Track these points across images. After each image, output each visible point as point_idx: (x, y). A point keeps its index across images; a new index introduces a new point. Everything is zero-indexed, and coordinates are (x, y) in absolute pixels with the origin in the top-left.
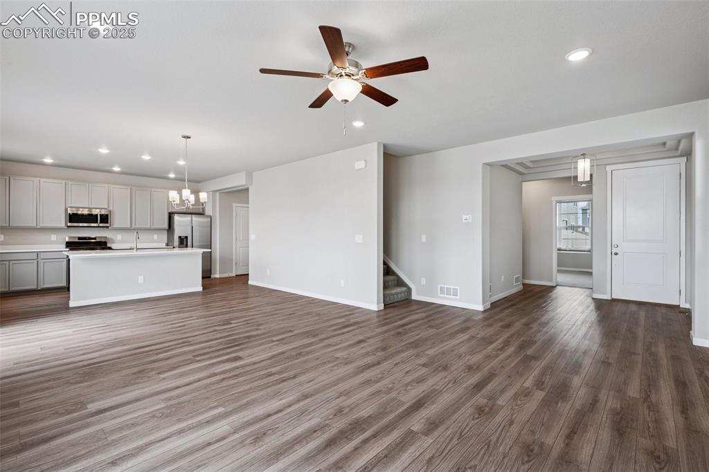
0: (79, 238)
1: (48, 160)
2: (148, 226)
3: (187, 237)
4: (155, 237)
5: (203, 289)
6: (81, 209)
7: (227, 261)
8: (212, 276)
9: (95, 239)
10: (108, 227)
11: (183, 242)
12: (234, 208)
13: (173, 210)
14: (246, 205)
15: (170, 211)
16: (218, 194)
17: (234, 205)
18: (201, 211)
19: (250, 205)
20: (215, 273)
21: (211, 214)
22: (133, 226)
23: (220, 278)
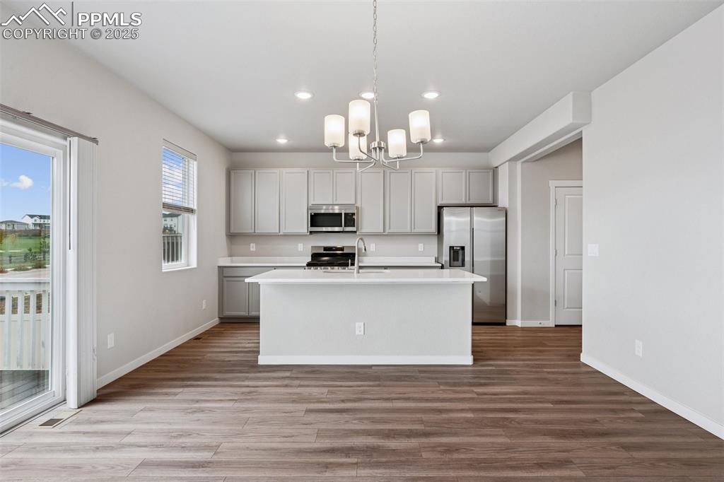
0: (326, 249)
1: (282, 141)
2: (408, 230)
3: (463, 248)
4: (421, 247)
5: (475, 360)
6: (324, 207)
7: (536, 297)
8: (509, 323)
9: (342, 249)
10: (355, 232)
11: (457, 256)
12: (552, 189)
13: (445, 202)
14: (576, 183)
15: (440, 203)
16: (519, 165)
17: (552, 184)
18: (490, 201)
19: (585, 183)
20: (515, 318)
21: (507, 205)
22: (387, 231)
23: (523, 329)
